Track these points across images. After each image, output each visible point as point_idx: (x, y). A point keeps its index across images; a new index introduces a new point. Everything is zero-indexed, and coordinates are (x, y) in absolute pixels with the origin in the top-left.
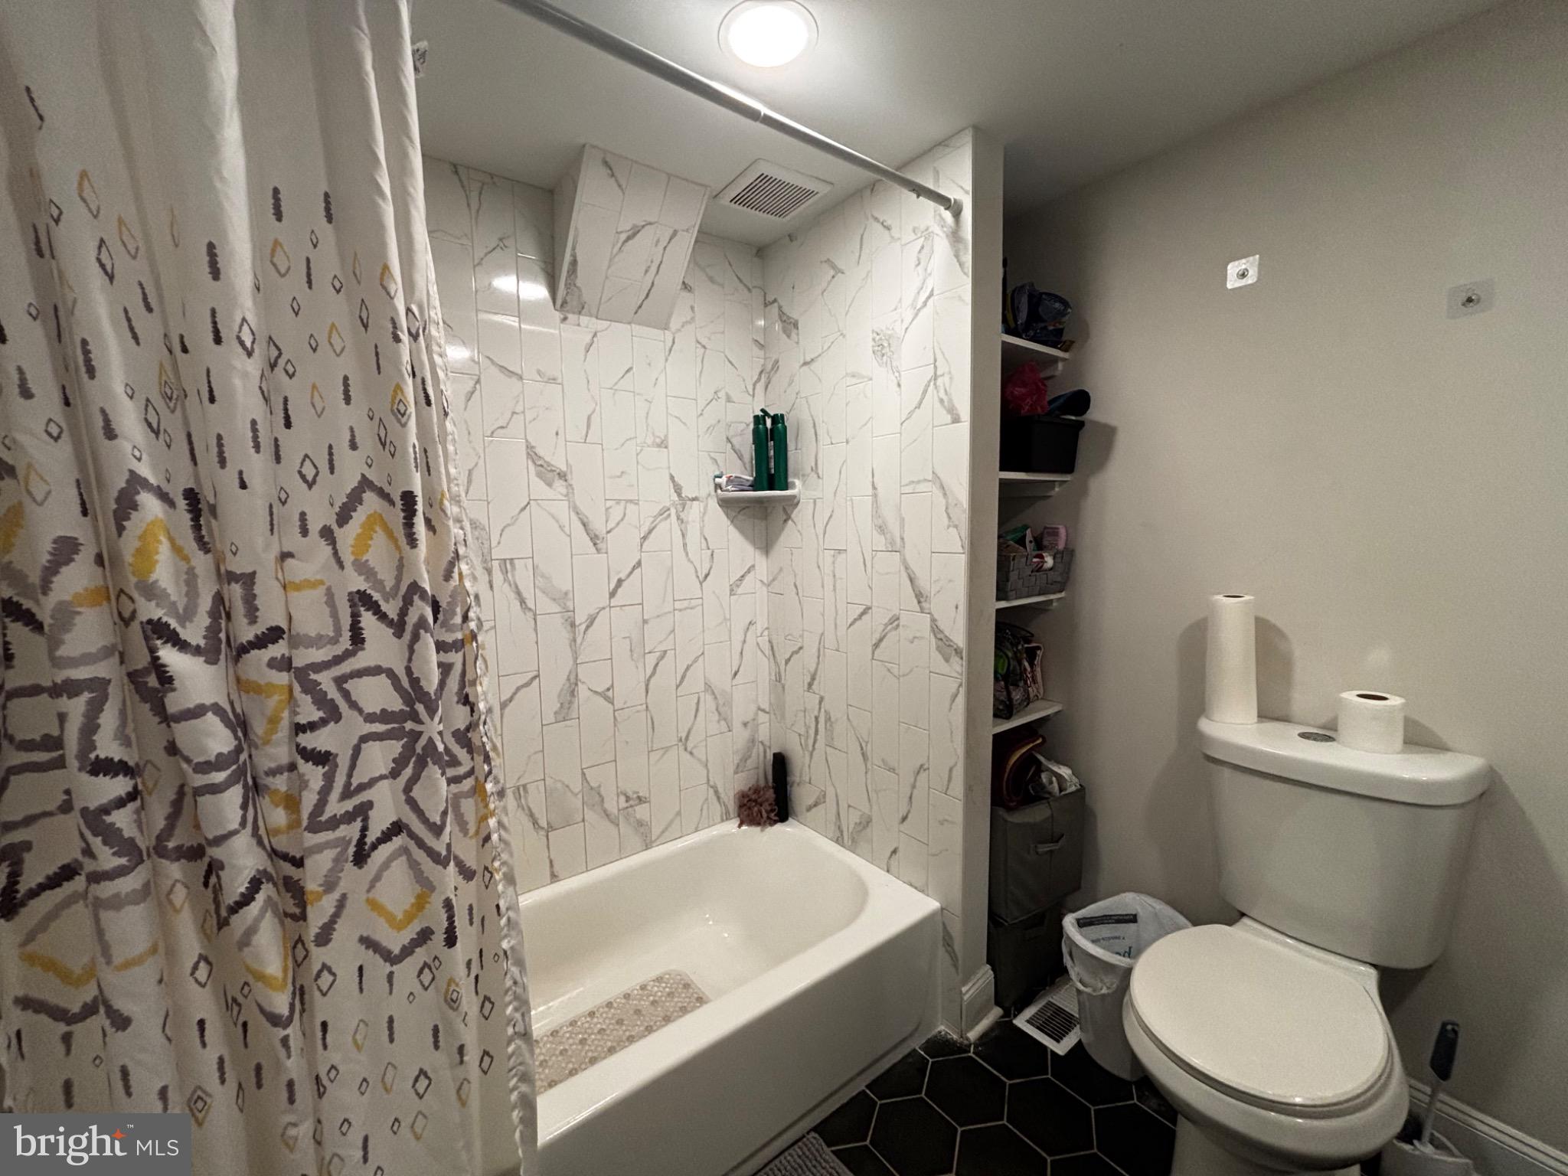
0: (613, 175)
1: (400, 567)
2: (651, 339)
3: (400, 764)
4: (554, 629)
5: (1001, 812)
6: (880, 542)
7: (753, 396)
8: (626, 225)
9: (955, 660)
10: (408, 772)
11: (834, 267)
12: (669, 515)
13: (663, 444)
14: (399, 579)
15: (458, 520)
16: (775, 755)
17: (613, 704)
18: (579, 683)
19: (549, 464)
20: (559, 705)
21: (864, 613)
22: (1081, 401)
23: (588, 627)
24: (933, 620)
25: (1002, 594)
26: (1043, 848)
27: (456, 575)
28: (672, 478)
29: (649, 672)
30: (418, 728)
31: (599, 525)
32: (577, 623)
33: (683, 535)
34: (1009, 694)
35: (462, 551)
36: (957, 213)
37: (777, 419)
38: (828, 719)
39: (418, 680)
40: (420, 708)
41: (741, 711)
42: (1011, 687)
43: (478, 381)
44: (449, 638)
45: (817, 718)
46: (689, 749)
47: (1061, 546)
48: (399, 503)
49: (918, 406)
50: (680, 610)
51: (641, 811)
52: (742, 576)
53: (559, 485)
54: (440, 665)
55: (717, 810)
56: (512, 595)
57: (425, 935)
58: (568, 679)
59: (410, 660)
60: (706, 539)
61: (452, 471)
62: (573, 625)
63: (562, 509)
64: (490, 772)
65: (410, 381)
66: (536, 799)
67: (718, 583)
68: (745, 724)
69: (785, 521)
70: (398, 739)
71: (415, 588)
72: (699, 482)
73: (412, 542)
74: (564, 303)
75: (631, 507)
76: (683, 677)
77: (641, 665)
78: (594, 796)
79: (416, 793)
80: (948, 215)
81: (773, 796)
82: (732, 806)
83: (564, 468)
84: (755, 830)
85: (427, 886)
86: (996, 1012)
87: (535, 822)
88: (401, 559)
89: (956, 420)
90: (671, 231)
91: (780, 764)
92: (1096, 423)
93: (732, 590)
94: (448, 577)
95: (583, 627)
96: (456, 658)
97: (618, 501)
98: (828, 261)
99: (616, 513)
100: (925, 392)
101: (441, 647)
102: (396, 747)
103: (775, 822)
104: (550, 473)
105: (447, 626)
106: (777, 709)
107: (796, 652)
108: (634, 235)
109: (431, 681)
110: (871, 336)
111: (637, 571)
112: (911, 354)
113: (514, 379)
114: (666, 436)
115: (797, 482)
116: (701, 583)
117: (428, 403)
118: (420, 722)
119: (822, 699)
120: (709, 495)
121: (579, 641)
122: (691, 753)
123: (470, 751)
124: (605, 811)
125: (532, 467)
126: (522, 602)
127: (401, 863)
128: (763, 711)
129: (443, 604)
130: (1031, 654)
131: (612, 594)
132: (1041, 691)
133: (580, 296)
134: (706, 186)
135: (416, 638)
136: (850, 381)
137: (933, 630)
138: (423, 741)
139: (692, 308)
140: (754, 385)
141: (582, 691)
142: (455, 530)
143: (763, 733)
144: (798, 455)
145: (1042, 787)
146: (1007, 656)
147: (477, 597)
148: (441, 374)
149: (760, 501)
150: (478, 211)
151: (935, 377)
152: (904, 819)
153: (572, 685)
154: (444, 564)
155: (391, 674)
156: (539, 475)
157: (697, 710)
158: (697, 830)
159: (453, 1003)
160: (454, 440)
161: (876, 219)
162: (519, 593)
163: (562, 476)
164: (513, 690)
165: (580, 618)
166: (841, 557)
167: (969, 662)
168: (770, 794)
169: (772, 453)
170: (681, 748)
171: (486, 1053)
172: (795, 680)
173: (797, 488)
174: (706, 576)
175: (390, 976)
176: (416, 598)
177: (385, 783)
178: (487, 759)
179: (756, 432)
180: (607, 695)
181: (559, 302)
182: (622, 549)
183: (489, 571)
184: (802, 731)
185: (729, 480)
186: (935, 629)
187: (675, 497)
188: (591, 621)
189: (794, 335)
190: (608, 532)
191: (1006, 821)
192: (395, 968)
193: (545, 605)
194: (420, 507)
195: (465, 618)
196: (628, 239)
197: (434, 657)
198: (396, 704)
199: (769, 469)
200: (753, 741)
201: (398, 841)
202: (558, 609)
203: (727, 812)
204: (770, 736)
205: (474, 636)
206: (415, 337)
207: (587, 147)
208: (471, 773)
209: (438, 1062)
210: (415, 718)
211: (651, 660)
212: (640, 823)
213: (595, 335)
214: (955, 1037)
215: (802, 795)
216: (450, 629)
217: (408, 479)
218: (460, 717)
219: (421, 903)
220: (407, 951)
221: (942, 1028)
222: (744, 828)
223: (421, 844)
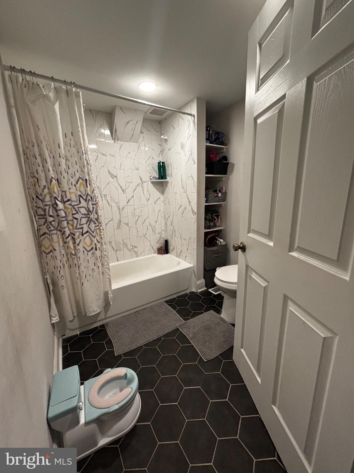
0: (122, 111)
1: (86, 191)
2: (133, 145)
3: (87, 222)
4: (115, 209)
5: (206, 247)
6: (183, 191)
7: (159, 157)
8: (126, 121)
9: (195, 215)
10: (88, 223)
11: (174, 127)
12: (139, 186)
13: (138, 169)
14: (85, 193)
15: (94, 184)
16: (165, 240)
17: (128, 226)
18: (121, 222)
19: (113, 174)
20: (117, 226)
21: (180, 207)
22: (225, 158)
23: (123, 210)
24: (192, 207)
25: (207, 202)
26: (215, 255)
27: (94, 193)
28: (140, 177)
29: (136, 220)
30: (89, 216)
31: (124, 188)
32: (120, 209)
33: (143, 190)
34: (210, 224)
35: (95, 189)
36: (194, 117)
37: (163, 163)
38: (175, 231)
39: (89, 209)
40: (90, 213)
41: (158, 230)
42: (210, 222)
43: (97, 157)
44: (94, 203)
45: (173, 231)
46: (146, 237)
47: (224, 191)
48: (85, 181)
49: (189, 160)
50: (143, 207)
51: (136, 249)
52: (157, 200)
53: (115, 179)
54: (93, 207)
55: (153, 251)
56: (106, 202)
57: (92, 248)
58: (119, 220)
59: (88, 205)
60: (148, 191)
61: (93, 176)
62: (119, 209)
63: (116, 184)
64: (101, 226)
65: (85, 161)
66: (113, 244)
67: (152, 201)
68: (159, 233)
69: (166, 187)
70: (87, 218)
71: (88, 194)
72: (146, 177)
73: (87, 187)
74: (114, 139)
75: (130, 183)
76: (144, 222)
77: (134, 219)
78: (125, 245)
79: (90, 226)
80: (193, 118)
81: (165, 249)
82: (156, 251)
83: (116, 175)
84: (161, 255)
85: (92, 241)
86: (205, 288)
87: (113, 249)
88: (86, 190)
89: (195, 163)
90: (136, 121)
91: (166, 242)
92: (231, 163)
93: (155, 203)
94: (93, 193)
95: (122, 209)
96: (95, 206)
97: (128, 182)
98: (172, 126)
99: (128, 185)
100: (190, 157)
101: (92, 204)
102: (86, 219)
103: (165, 254)
104: (114, 176)
105: (93, 201)
106: (166, 230)
107: (169, 217)
108: (128, 123)
109: (91, 209)
110: (180, 144)
111: (133, 198)
112: (187, 148)
113: (105, 156)
114: (138, 168)
115: (168, 178)
116: (147, 201)
117: (88, 165)
118: (90, 215)
119: (174, 227)
120: (149, 181)
121: (121, 212)
122: (146, 238)
123: (98, 222)
124: (128, 249)
125: (109, 175)
126: (109, 204)
127: (88, 237)
128: (163, 231)
129: (92, 197)
130: (218, 216)
131: (127, 203)
132: (220, 224)
133: (118, 137)
134: (143, 111)
135: (88, 202)
136: (177, 154)
137: (192, 210)
138: (90, 218)
139: (143, 137)
140: (159, 155)
141: (122, 223)
142: (93, 185)
143: (163, 236)
144: (168, 172)
145: (217, 243)
146: (209, 216)
147: (98, 197)
148: (90, 159)
149: (161, 182)
150: (95, 120)
151: (191, 154)
152: (187, 249)
153: (120, 221)
154: (92, 191)
155: (85, 208)
156: (111, 177)
157: (148, 229)
158: (148, 255)
159: (97, 259)
160: (92, 171)
161: (181, 117)
162: (108, 202)
163: (116, 177)
164: (108, 222)
165: (121, 208)
166: (176, 195)
167: (198, 215)
168: (164, 248)
169: (162, 171)
170: (144, 237)
171: (103, 272)
172: (169, 224)
173: (168, 179)
174: (148, 200)
175: (88, 254)
176: (88, 196)
177: (85, 225)
178: (100, 223)
179: (158, 166)
180: (127, 224)
181: (113, 139)
182: (129, 192)
183: (102, 197)
184: (170, 234)
185: (153, 177)
186: (192, 209)
187: (141, 181)
188: (123, 208)
189: (167, 143)
190: (126, 189)
191: (207, 249)
192: (88, 253)
193: (113, 204)
194: (88, 181)
195: (96, 201)
196: (127, 124)
197: (91, 206)
198: (86, 213)
199: (161, 175)
200: (161, 237)
201: (87, 234)
202: (116, 206)
203: (155, 252)
204: (164, 236)
205: (97, 203)
206: (86, 154)
207: (117, 106)
208: (98, 226)
209: (95, 268)
210: (89, 214)
211: (137, 218)
212: (136, 252)
213: (121, 145)
214: (196, 291)
215: (171, 248)
216: (94, 202)
217: (86, 177)
218: (96, 216)
219: (91, 244)
220: (90, 251)
221: (194, 290)
222: (158, 255)
223: (91, 234)
